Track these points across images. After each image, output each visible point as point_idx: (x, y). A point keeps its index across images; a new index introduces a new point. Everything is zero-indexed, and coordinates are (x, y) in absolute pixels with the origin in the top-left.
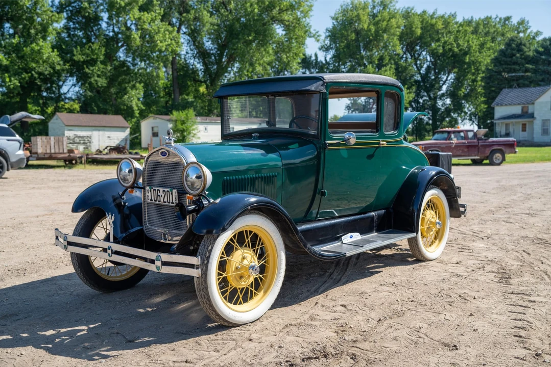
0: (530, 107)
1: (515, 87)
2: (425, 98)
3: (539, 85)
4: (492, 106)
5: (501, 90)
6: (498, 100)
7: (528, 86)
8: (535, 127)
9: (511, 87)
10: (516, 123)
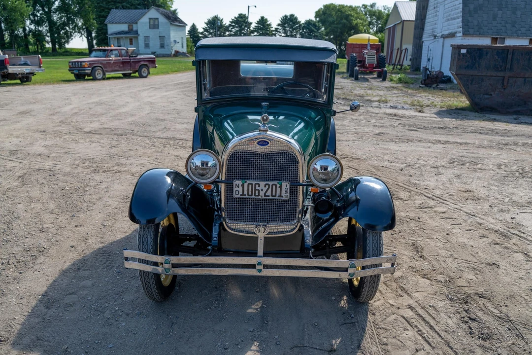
0: (134, 26)
1: (121, 9)
2: (41, 12)
3: (136, 8)
4: (105, 23)
5: (110, 9)
6: (109, 18)
7: (129, 8)
8: (139, 41)
9: (117, 8)
10: (126, 38)
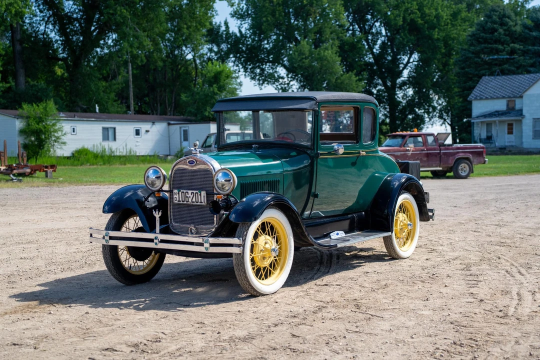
0: (518, 101)
1: (498, 75)
2: (379, 87)
3: (529, 72)
4: (468, 99)
5: (480, 77)
6: (476, 92)
8: (524, 128)
9: (492, 74)
10: (500, 122)
